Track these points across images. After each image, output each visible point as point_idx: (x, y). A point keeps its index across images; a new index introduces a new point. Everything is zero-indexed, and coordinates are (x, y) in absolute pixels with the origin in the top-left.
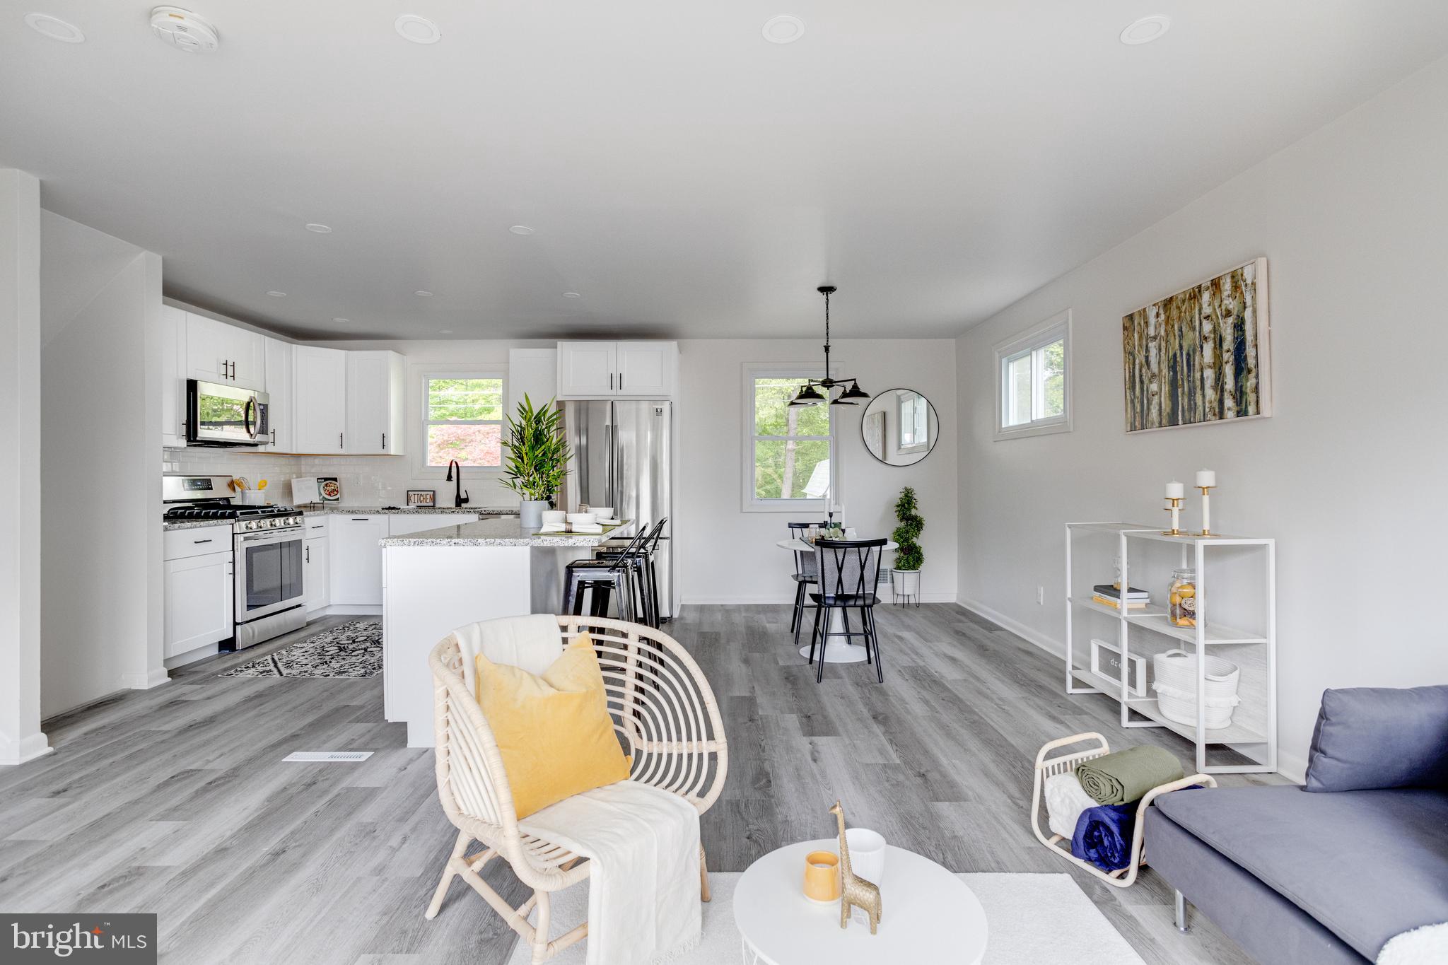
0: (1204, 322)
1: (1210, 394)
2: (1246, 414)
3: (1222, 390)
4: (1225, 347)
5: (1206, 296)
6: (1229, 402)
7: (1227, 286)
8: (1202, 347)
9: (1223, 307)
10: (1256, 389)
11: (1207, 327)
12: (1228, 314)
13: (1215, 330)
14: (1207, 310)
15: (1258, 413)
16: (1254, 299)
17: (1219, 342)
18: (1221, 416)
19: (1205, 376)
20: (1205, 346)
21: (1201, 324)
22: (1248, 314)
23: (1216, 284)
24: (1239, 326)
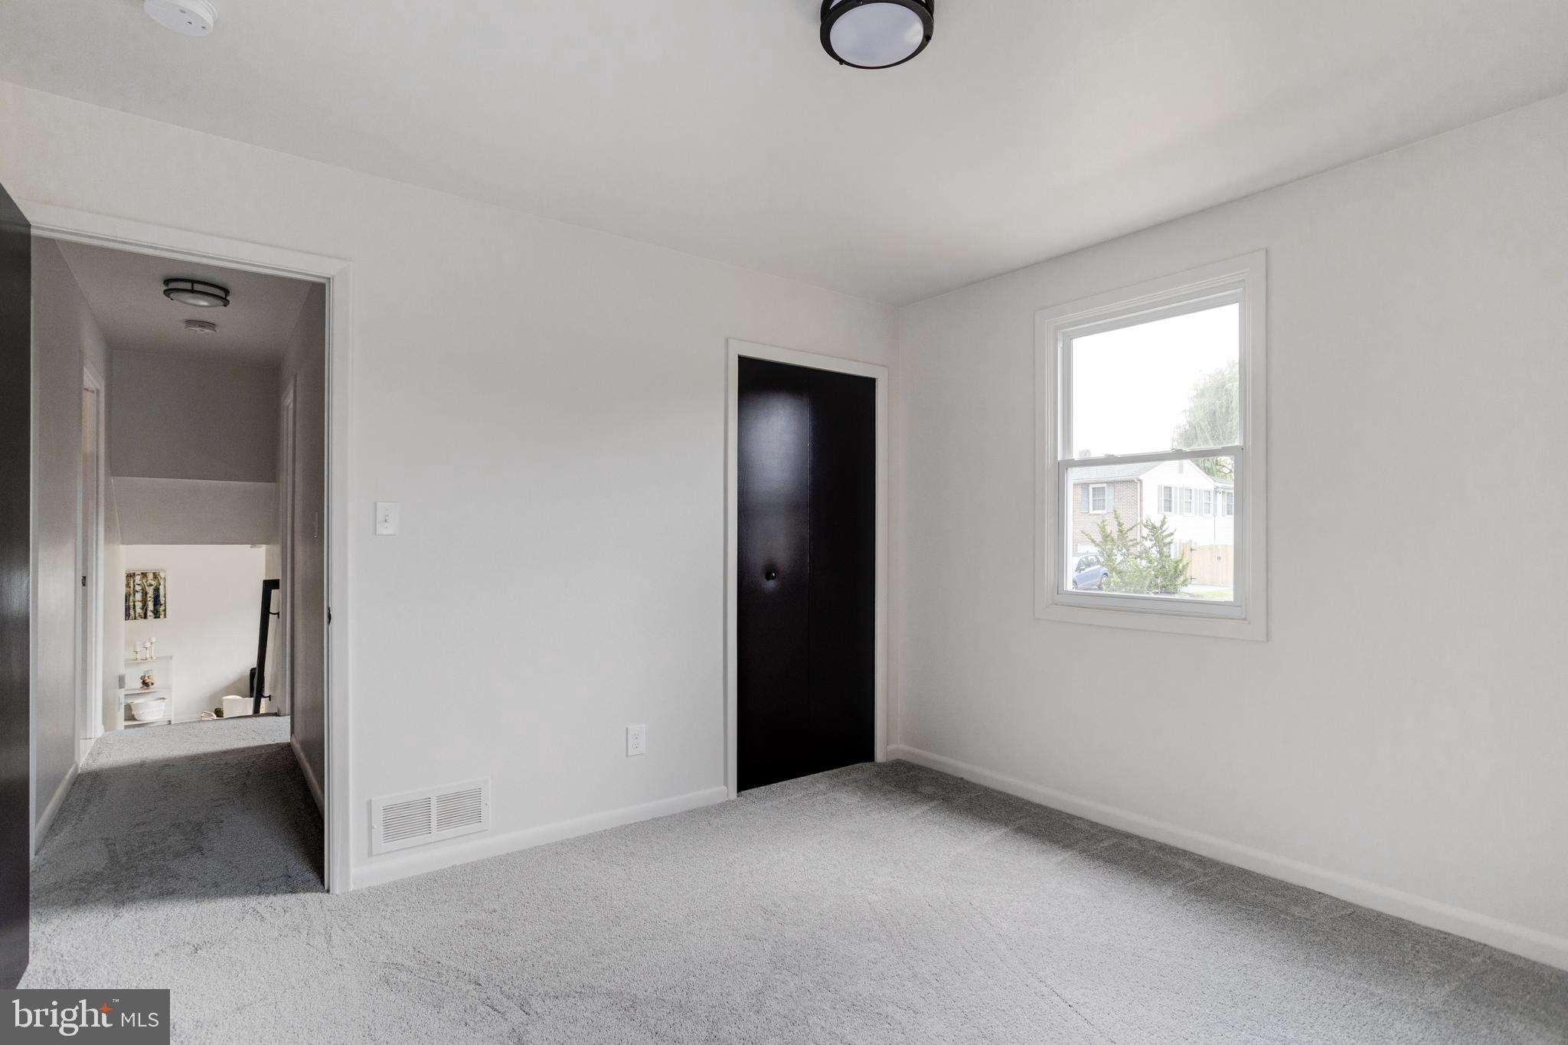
0: (137, 586)
1: (139, 610)
2: (159, 617)
3: (146, 610)
4: (148, 595)
5: (138, 578)
6: (150, 613)
7: (151, 576)
8: (134, 595)
9: (148, 582)
10: (165, 610)
11: (138, 588)
12: (151, 585)
13: (143, 589)
14: (137, 582)
15: (165, 617)
16: (165, 583)
17: (145, 594)
18: (145, 617)
19: (136, 604)
20: (136, 594)
21: (134, 586)
22: (161, 587)
23: (144, 575)
24: (157, 590)
